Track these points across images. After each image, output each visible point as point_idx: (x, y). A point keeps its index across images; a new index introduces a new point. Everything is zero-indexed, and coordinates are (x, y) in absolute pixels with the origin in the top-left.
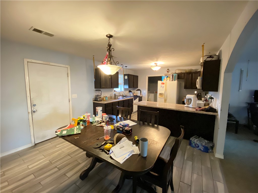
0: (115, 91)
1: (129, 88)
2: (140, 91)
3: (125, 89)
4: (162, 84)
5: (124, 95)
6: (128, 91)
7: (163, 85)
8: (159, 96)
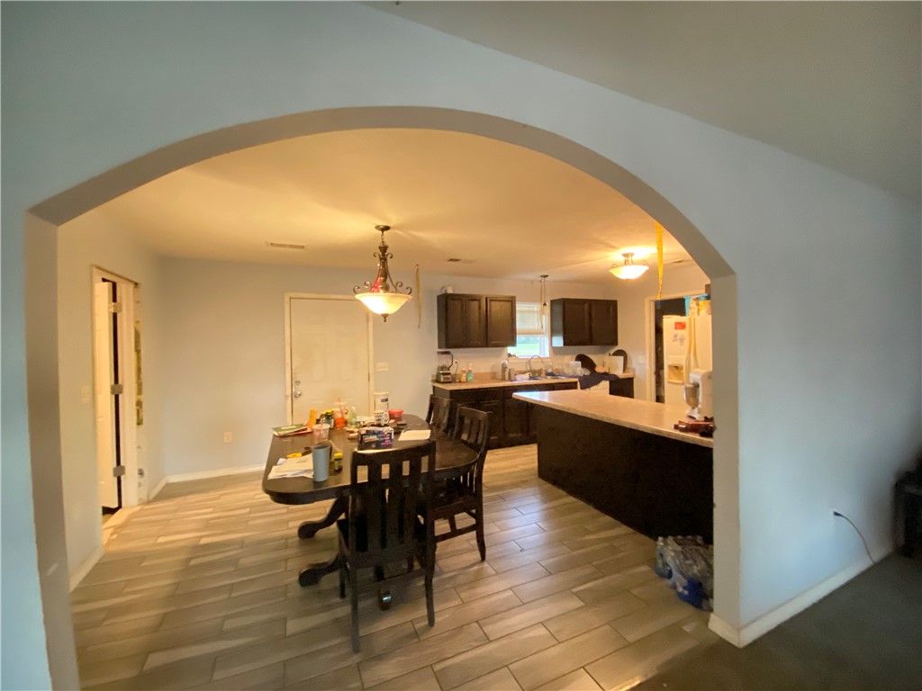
0: (510, 355)
1: (565, 344)
2: (621, 358)
3: (555, 351)
4: (676, 328)
5: (550, 371)
6: (575, 356)
7: (680, 332)
8: (669, 377)
